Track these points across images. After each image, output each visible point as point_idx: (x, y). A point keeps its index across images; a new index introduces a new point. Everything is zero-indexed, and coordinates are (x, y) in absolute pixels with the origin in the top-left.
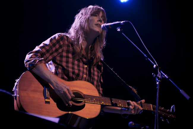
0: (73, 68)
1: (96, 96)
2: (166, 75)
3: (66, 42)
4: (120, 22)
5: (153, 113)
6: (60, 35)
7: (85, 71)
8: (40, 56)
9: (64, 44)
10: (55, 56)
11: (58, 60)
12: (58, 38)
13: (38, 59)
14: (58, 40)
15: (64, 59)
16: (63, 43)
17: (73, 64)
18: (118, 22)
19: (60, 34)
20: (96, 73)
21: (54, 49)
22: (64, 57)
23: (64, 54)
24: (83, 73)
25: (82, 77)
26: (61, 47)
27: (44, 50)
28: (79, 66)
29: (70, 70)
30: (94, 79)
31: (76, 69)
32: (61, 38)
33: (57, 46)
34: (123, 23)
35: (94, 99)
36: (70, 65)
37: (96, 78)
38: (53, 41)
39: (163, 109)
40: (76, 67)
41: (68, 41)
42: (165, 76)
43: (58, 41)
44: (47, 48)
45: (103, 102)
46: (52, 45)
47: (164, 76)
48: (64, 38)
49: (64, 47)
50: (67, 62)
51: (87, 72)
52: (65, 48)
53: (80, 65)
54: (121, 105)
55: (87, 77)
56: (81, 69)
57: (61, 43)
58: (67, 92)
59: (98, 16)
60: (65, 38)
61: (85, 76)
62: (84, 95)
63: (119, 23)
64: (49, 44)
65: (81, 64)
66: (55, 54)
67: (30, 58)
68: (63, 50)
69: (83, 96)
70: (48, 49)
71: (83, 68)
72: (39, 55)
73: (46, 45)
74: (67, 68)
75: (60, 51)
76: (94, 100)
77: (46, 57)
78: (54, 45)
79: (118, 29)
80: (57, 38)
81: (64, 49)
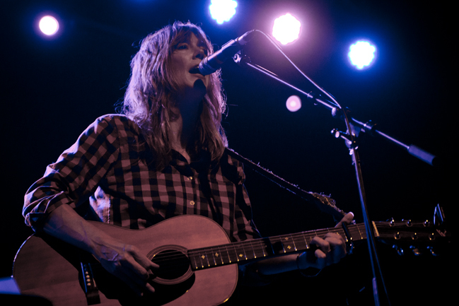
0: (155, 193)
1: (220, 246)
2: (364, 123)
3: (123, 133)
4: (236, 40)
5: (383, 241)
6: (103, 122)
7: (189, 190)
8: (58, 188)
9: (118, 139)
10: (102, 176)
11: (113, 184)
12: (98, 129)
13: (50, 199)
14: (99, 135)
15: (128, 177)
16: (115, 139)
17: (153, 182)
18: (232, 42)
19: (103, 119)
20: (222, 188)
21: (93, 161)
22: (127, 171)
23: (126, 163)
24: (185, 196)
25: (185, 208)
26: (111, 149)
27: (67, 171)
28: (169, 183)
29: (147, 199)
30: (219, 204)
31: (163, 194)
32: (108, 127)
33: (102, 150)
34: (244, 38)
35: (217, 255)
36: (146, 188)
37: (225, 200)
38: (87, 141)
39: (409, 224)
40: (162, 188)
41: (126, 130)
42: (365, 125)
43: (101, 138)
44: (75, 162)
45: (241, 255)
46: (87, 151)
47: (362, 127)
48: (116, 125)
49: (121, 147)
50: (137, 182)
51: (194, 191)
52: (124, 149)
53: (174, 180)
54: (293, 247)
55: (199, 203)
56: (178, 189)
57: (111, 139)
58: (131, 260)
59: (189, 48)
60: (118, 122)
61: (192, 203)
62: (188, 251)
63: (235, 43)
64: (78, 152)
65: (176, 177)
66: (101, 172)
67: (32, 200)
68: (120, 154)
69: (187, 256)
70: (77, 166)
71: (183, 184)
72: (53, 185)
73: (71, 156)
74: (139, 199)
75: (112, 159)
76: (215, 257)
77: (75, 187)
78: (92, 150)
79: (236, 59)
80: (95, 130)
81: (122, 152)
